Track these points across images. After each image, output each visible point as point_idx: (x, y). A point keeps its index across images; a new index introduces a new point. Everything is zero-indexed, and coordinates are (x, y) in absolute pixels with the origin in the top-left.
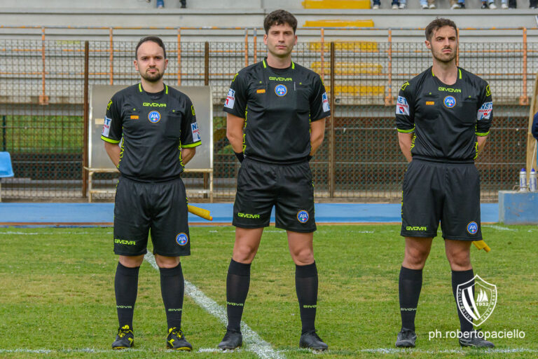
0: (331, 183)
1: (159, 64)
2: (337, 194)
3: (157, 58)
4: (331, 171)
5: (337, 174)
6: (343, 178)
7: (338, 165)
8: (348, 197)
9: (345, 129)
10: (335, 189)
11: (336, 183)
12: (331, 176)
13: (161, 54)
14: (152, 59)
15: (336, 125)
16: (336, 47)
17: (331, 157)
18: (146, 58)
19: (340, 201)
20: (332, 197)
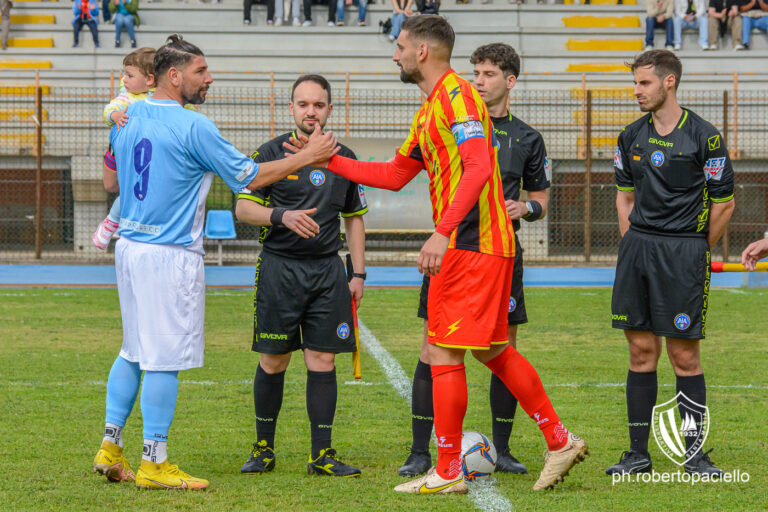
0: (587, 245)
1: (321, 113)
2: (594, 258)
3: (318, 105)
4: (587, 232)
5: (593, 235)
6: (600, 240)
7: (595, 226)
8: (605, 262)
9: (602, 186)
10: (593, 252)
11: (592, 245)
12: (587, 238)
13: (324, 100)
14: (311, 107)
15: (593, 182)
16: (593, 95)
17: (587, 217)
18: (304, 104)
19: (597, 265)
20: (588, 260)
